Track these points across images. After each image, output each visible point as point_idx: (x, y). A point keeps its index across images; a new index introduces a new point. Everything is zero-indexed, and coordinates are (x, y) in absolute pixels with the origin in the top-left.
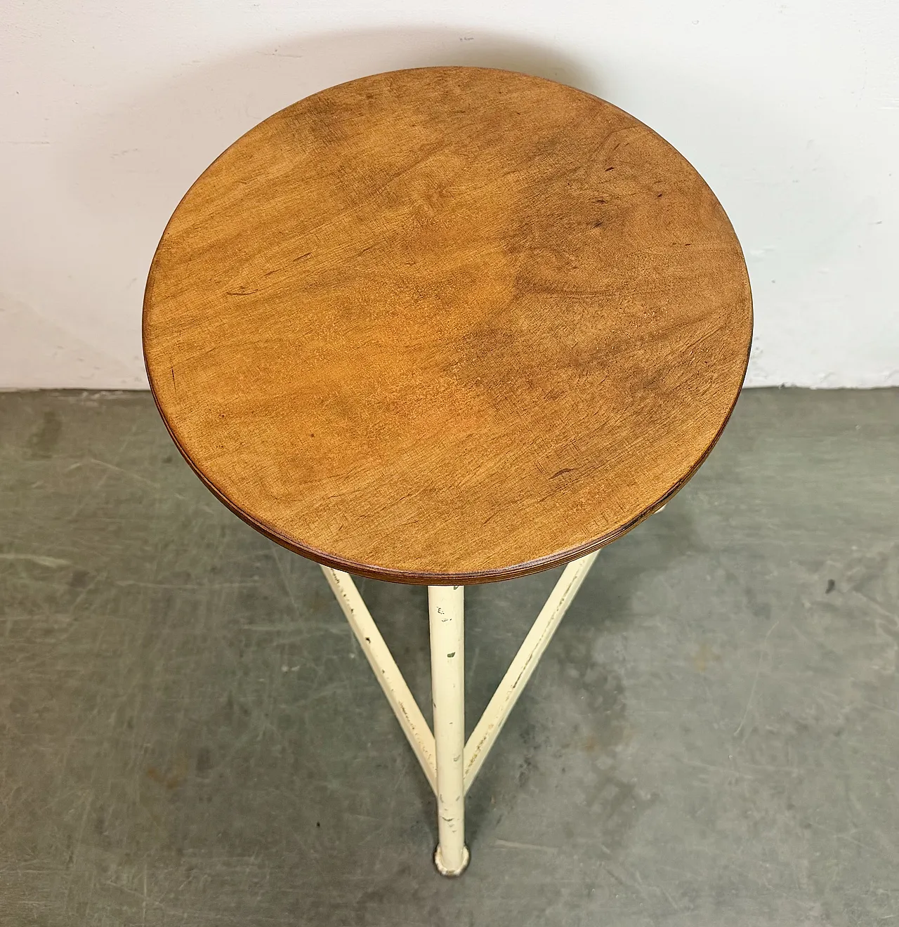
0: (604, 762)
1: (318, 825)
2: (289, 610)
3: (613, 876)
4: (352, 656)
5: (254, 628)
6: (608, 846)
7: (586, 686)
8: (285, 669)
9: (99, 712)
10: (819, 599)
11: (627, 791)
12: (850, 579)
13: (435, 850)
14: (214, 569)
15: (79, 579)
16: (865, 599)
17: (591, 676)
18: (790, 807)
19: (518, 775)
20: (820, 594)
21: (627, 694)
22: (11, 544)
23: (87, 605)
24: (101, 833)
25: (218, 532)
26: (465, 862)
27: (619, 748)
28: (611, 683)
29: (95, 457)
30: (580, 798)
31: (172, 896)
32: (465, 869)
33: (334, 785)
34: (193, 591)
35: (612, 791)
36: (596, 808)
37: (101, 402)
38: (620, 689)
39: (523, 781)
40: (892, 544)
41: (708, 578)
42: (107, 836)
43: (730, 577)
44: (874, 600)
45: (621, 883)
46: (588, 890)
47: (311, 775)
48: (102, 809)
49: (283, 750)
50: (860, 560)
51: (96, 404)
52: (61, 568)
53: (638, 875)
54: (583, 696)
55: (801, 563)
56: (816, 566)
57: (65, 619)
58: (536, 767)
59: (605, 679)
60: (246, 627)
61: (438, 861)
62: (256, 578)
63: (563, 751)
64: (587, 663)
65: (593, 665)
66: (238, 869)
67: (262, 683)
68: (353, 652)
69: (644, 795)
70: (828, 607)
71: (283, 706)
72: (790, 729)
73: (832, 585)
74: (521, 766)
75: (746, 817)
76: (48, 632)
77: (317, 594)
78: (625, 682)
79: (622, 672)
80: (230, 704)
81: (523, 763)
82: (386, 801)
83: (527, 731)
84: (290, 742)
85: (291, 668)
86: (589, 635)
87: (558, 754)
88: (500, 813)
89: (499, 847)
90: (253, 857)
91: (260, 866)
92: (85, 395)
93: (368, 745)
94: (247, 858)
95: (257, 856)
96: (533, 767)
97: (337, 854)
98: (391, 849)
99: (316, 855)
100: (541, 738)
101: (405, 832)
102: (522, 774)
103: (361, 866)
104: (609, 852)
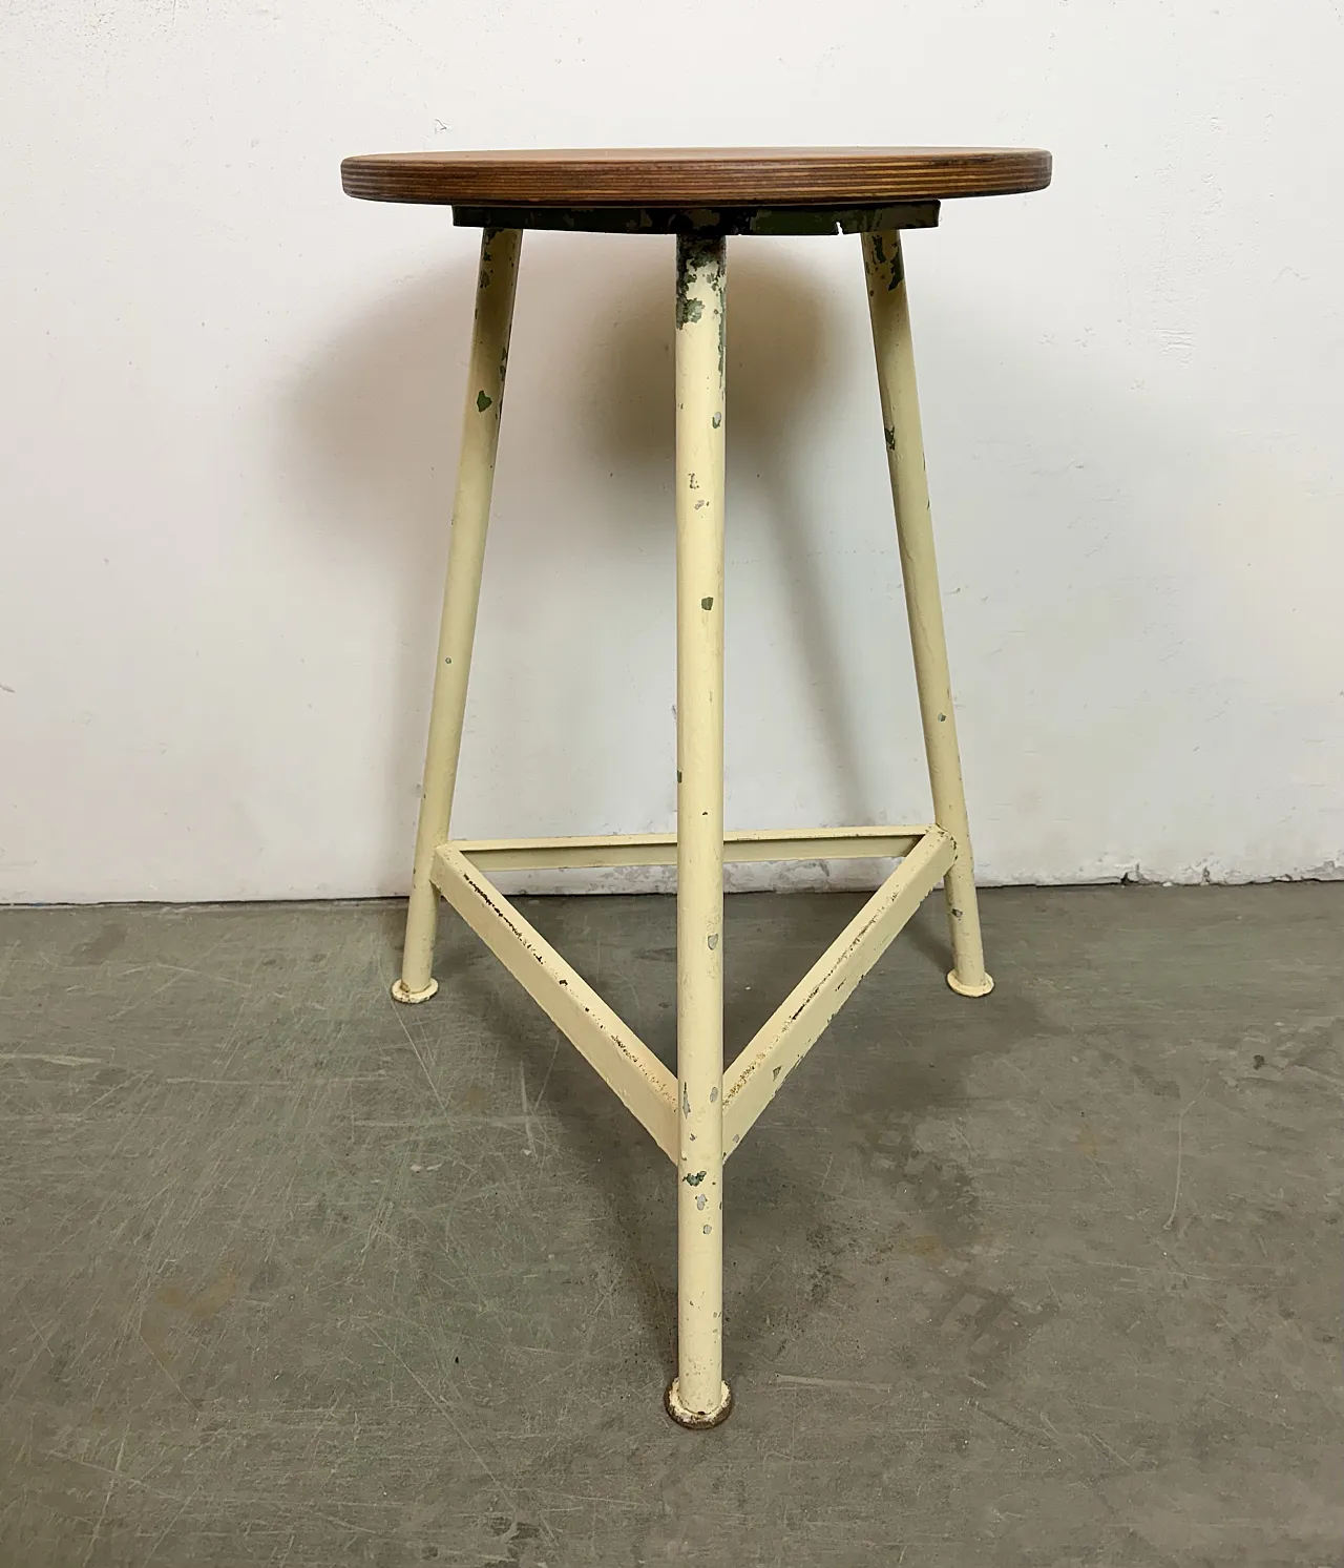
0: (954, 1267)
1: (457, 1360)
2: (431, 1105)
3: (999, 1420)
4: (527, 1152)
5: (372, 1124)
6: (979, 1377)
7: (910, 1179)
8: (415, 1168)
9: (99, 1222)
10: (1246, 1075)
11: (998, 1304)
12: (1285, 1054)
13: (669, 1388)
14: (318, 1064)
15: (108, 1077)
16: (1316, 1073)
17: (913, 1166)
18: (1288, 1315)
19: (809, 1288)
20: (1246, 1069)
21: (975, 1184)
22: (14, 1045)
23: (113, 1104)
24: (57, 1380)
25: (332, 1026)
26: (724, 1404)
27: (976, 1249)
28: (947, 1174)
29: (165, 962)
30: (920, 1314)
31: (169, 1469)
32: (725, 1413)
33: (488, 1307)
34: (283, 1087)
35: (973, 1304)
36: (950, 1326)
37: (186, 915)
38: (965, 1180)
39: (819, 1297)
40: (1332, 1018)
41: (1075, 1059)
42: (67, 1385)
43: (1107, 1057)
44: (1328, 1073)
45: (1015, 1429)
46: (959, 1442)
47: (448, 1295)
48: (68, 1346)
49: (403, 1264)
50: (1293, 1036)
51: (179, 917)
52: (82, 1067)
53: (1043, 1417)
54: (905, 1189)
55: (1206, 1040)
56: (1232, 1043)
57: (73, 1118)
58: (838, 1277)
59: (939, 1169)
60: (358, 1123)
61: (674, 1401)
62: (382, 1072)
63: (883, 1256)
64: (906, 1152)
65: (916, 1154)
66: (301, 1426)
67: (376, 1184)
68: (528, 1149)
69: (1030, 1306)
70: (1262, 1083)
71: (408, 1210)
72: (1253, 1218)
73: (1260, 1061)
74: (813, 1277)
75: (1217, 1330)
76: (43, 1133)
77: (475, 1087)
78: (970, 1172)
79: (964, 1161)
80: (321, 1207)
81: (817, 1273)
82: (578, 1327)
83: (819, 1234)
84: (417, 1253)
85: (426, 1167)
86: (904, 1121)
87: (875, 1260)
88: (782, 1338)
89: (784, 1383)
90: (333, 1408)
91: (342, 1422)
92: (166, 909)
93: (550, 1256)
94: (320, 1409)
95: (340, 1406)
96: (834, 1276)
97: (488, 1402)
98: (587, 1392)
99: (450, 1403)
100: (843, 1241)
101: (613, 1368)
102: (816, 1286)
103: (532, 1418)
104: (985, 1386)
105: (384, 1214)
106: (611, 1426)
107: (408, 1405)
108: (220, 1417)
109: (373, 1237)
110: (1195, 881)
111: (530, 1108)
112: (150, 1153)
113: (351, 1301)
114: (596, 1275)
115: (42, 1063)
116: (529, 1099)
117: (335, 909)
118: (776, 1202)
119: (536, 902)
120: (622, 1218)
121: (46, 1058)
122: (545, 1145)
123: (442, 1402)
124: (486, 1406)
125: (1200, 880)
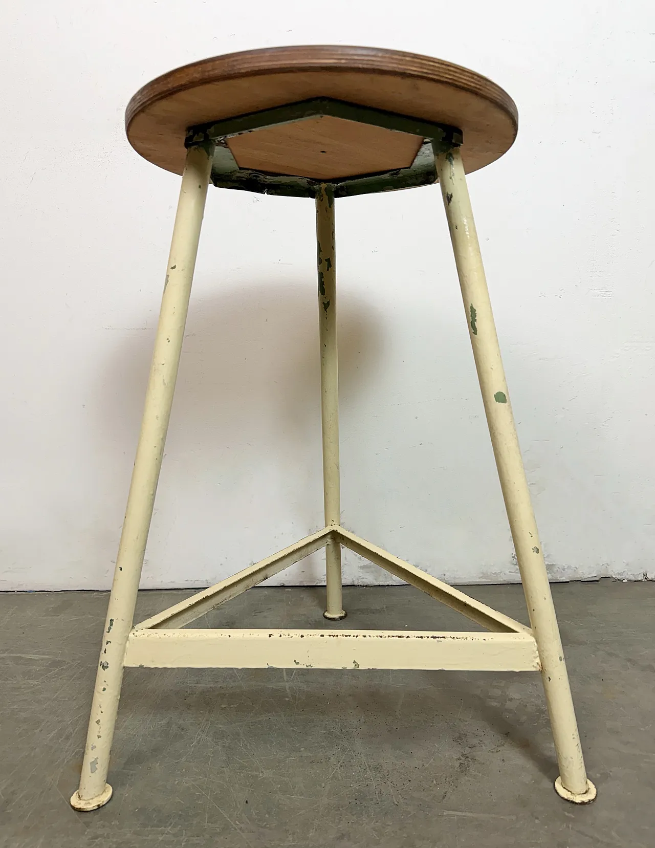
1: (247, 802)
3: (586, 835)
4: (287, 699)
7: (509, 711)
8: (224, 706)
9: (40, 731)
15: (56, 664)
17: (510, 705)
19: (457, 764)
22: (7, 650)
28: (530, 709)
30: (527, 778)
33: (265, 774)
38: (542, 712)
39: (464, 769)
41: (593, 656)
42: (9, 814)
45: (598, 841)
47: (242, 768)
48: (13, 793)
49: (215, 752)
52: (42, 659)
53: (613, 833)
54: (508, 716)
57: (33, 682)
58: (474, 759)
59: (526, 706)
60: (193, 685)
63: (499, 749)
64: (504, 699)
65: (511, 700)
66: (150, 837)
67: (201, 713)
68: (288, 697)
71: (219, 726)
74: (459, 759)
76: (15, 689)
81: (461, 757)
82: (321, 785)
83: (460, 738)
84: (224, 746)
85: (229, 706)
86: (502, 684)
87: (495, 751)
88: (444, 791)
89: (448, 815)
90: (170, 827)
91: (175, 835)
92: (96, 593)
93: (302, 749)
94: (163, 828)
95: (174, 827)
96: (471, 759)
97: (266, 825)
98: (327, 820)
99: (242, 825)
100: (475, 741)
101: (342, 807)
102: (461, 764)
103: (293, 834)
104: (573, 816)
105: (205, 727)
106: (343, 839)
107: (217, 826)
108: (100, 832)
109: (198, 738)
110: (640, 579)
111: (289, 679)
112: (74, 698)
113: (184, 770)
114: (330, 758)
115: (21, 658)
116: (287, 675)
117: (183, 593)
118: (433, 723)
119: (289, 590)
120: (343, 730)
121: (23, 656)
122: (297, 696)
123: (237, 825)
124: (265, 827)
125: (642, 578)
